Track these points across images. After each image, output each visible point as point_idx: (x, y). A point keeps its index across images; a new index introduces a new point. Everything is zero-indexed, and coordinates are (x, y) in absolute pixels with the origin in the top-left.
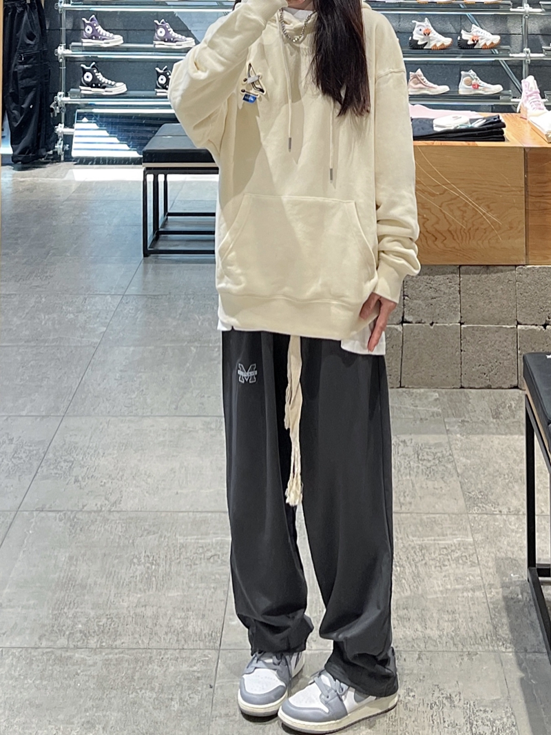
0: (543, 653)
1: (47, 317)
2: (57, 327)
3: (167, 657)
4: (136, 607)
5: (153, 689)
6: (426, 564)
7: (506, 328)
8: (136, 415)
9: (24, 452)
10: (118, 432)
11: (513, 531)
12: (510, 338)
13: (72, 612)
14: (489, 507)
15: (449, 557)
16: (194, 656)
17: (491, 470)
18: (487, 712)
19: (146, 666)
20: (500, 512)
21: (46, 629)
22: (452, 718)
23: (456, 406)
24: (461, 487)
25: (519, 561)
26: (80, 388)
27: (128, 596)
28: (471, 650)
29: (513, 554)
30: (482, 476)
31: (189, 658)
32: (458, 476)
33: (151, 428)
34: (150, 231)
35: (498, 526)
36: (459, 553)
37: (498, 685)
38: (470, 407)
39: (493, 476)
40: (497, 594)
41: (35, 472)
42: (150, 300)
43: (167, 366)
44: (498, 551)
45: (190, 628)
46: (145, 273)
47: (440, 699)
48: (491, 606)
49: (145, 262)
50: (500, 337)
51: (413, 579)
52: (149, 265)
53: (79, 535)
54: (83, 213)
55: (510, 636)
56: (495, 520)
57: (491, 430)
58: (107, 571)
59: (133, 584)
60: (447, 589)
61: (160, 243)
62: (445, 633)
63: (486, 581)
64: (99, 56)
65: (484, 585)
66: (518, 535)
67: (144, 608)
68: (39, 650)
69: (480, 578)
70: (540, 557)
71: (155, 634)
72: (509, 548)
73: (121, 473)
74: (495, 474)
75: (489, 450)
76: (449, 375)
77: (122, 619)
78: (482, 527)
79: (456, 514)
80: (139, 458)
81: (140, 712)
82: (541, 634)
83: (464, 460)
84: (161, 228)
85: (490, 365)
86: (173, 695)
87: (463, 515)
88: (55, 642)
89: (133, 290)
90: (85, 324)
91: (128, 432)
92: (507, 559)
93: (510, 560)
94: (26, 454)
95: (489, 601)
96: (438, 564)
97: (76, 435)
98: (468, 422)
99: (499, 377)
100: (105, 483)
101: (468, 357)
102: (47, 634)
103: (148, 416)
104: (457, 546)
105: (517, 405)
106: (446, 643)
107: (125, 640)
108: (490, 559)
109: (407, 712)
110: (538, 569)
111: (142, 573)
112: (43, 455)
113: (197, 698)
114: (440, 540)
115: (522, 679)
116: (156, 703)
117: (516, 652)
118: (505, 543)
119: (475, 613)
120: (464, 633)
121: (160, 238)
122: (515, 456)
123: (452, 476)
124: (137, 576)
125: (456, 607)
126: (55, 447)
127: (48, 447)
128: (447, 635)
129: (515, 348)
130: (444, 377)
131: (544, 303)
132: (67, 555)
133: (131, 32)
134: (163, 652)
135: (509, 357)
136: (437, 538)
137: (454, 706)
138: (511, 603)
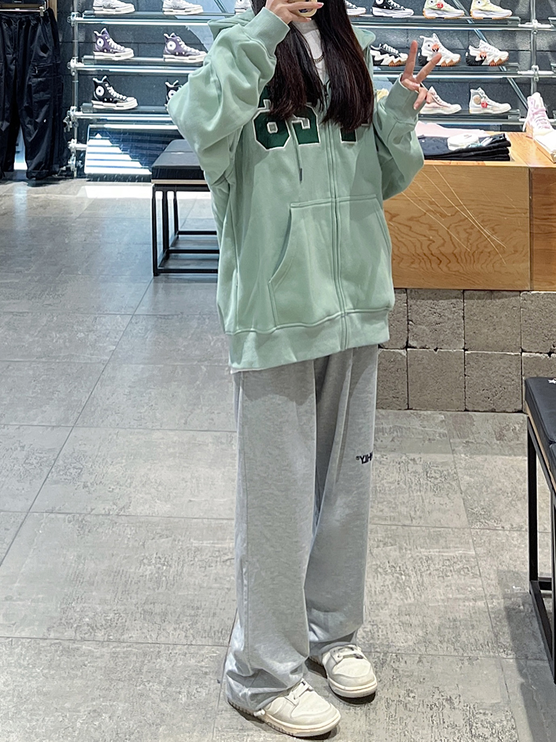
0: (544, 660)
1: (58, 335)
2: (68, 344)
3: (175, 652)
4: (144, 603)
5: (161, 682)
6: (430, 574)
7: (510, 355)
8: (146, 428)
9: (35, 459)
10: (127, 443)
11: (515, 546)
12: (514, 365)
13: (81, 606)
14: (492, 523)
15: (452, 568)
16: (203, 652)
17: (494, 488)
18: (487, 714)
19: (155, 661)
20: (503, 527)
21: (54, 621)
22: (451, 719)
23: (461, 427)
24: (464, 504)
25: (521, 574)
26: (89, 402)
27: (137, 593)
28: (472, 655)
29: (515, 568)
30: (485, 493)
31: (197, 653)
32: (461, 493)
33: (160, 441)
34: (160, 250)
35: (500, 541)
36: (461, 565)
37: (498, 689)
38: (474, 429)
39: (496, 494)
40: (499, 603)
41: (45, 477)
42: (160, 320)
43: (176, 383)
44: (500, 564)
45: (199, 625)
46: (156, 292)
47: (440, 701)
48: (493, 616)
49: (156, 282)
50: (505, 363)
51: (417, 588)
52: (159, 284)
53: (88, 535)
54: (95, 231)
55: (511, 644)
56: (497, 535)
57: (494, 451)
58: (115, 570)
59: (142, 582)
60: (448, 598)
61: (170, 262)
62: (446, 639)
63: (488, 591)
64: (110, 70)
65: (486, 596)
66: (522, 550)
67: (152, 606)
68: (48, 641)
69: (481, 589)
70: (543, 571)
71: (164, 630)
72: (511, 562)
73: (129, 481)
74: (498, 493)
75: (492, 471)
76: (453, 398)
77: (129, 615)
78: (485, 541)
79: (458, 529)
80: (149, 467)
81: (147, 705)
82: (542, 643)
83: (467, 478)
84: (172, 246)
85: (494, 390)
86: (181, 689)
87: (466, 529)
88: (63, 633)
89: (143, 309)
90: (95, 343)
91: (138, 443)
92: (509, 572)
93: (512, 574)
94: (37, 461)
95: (490, 610)
96: (441, 574)
97: (85, 444)
98: (472, 442)
99: (503, 401)
100: (113, 489)
101: (472, 382)
102: (55, 625)
103: (158, 430)
104: (459, 558)
105: (520, 428)
106: (447, 648)
107: (134, 635)
108: (492, 571)
109: (407, 713)
110: (540, 582)
111: (152, 573)
112: (53, 462)
113: (204, 692)
114: (444, 552)
115: (522, 685)
116: (164, 696)
117: (517, 658)
118: (508, 557)
119: (477, 621)
120: (465, 640)
121: (170, 258)
122: (518, 476)
123: (456, 493)
124: (146, 576)
125: (457, 615)
126: (64, 455)
127: (58, 455)
128: (448, 641)
129: (520, 373)
130: (449, 400)
131: (549, 331)
132: (75, 554)
133: (142, 45)
134: (171, 647)
135: (513, 382)
136: (441, 550)
137: (454, 708)
138: (513, 612)
